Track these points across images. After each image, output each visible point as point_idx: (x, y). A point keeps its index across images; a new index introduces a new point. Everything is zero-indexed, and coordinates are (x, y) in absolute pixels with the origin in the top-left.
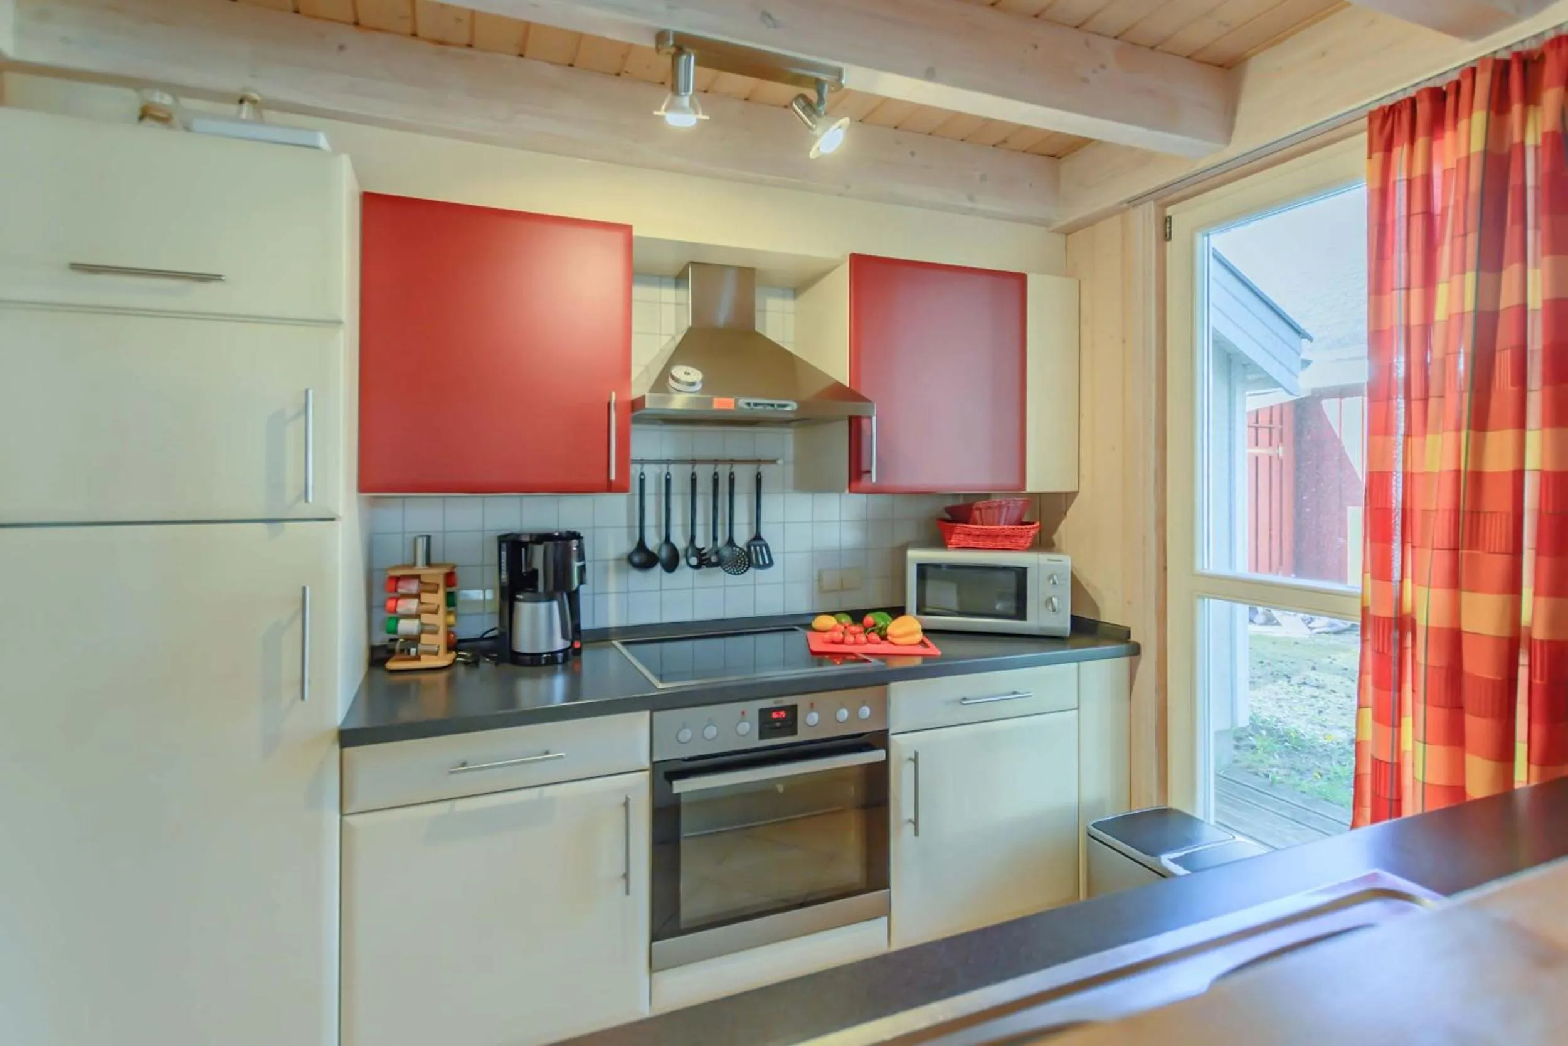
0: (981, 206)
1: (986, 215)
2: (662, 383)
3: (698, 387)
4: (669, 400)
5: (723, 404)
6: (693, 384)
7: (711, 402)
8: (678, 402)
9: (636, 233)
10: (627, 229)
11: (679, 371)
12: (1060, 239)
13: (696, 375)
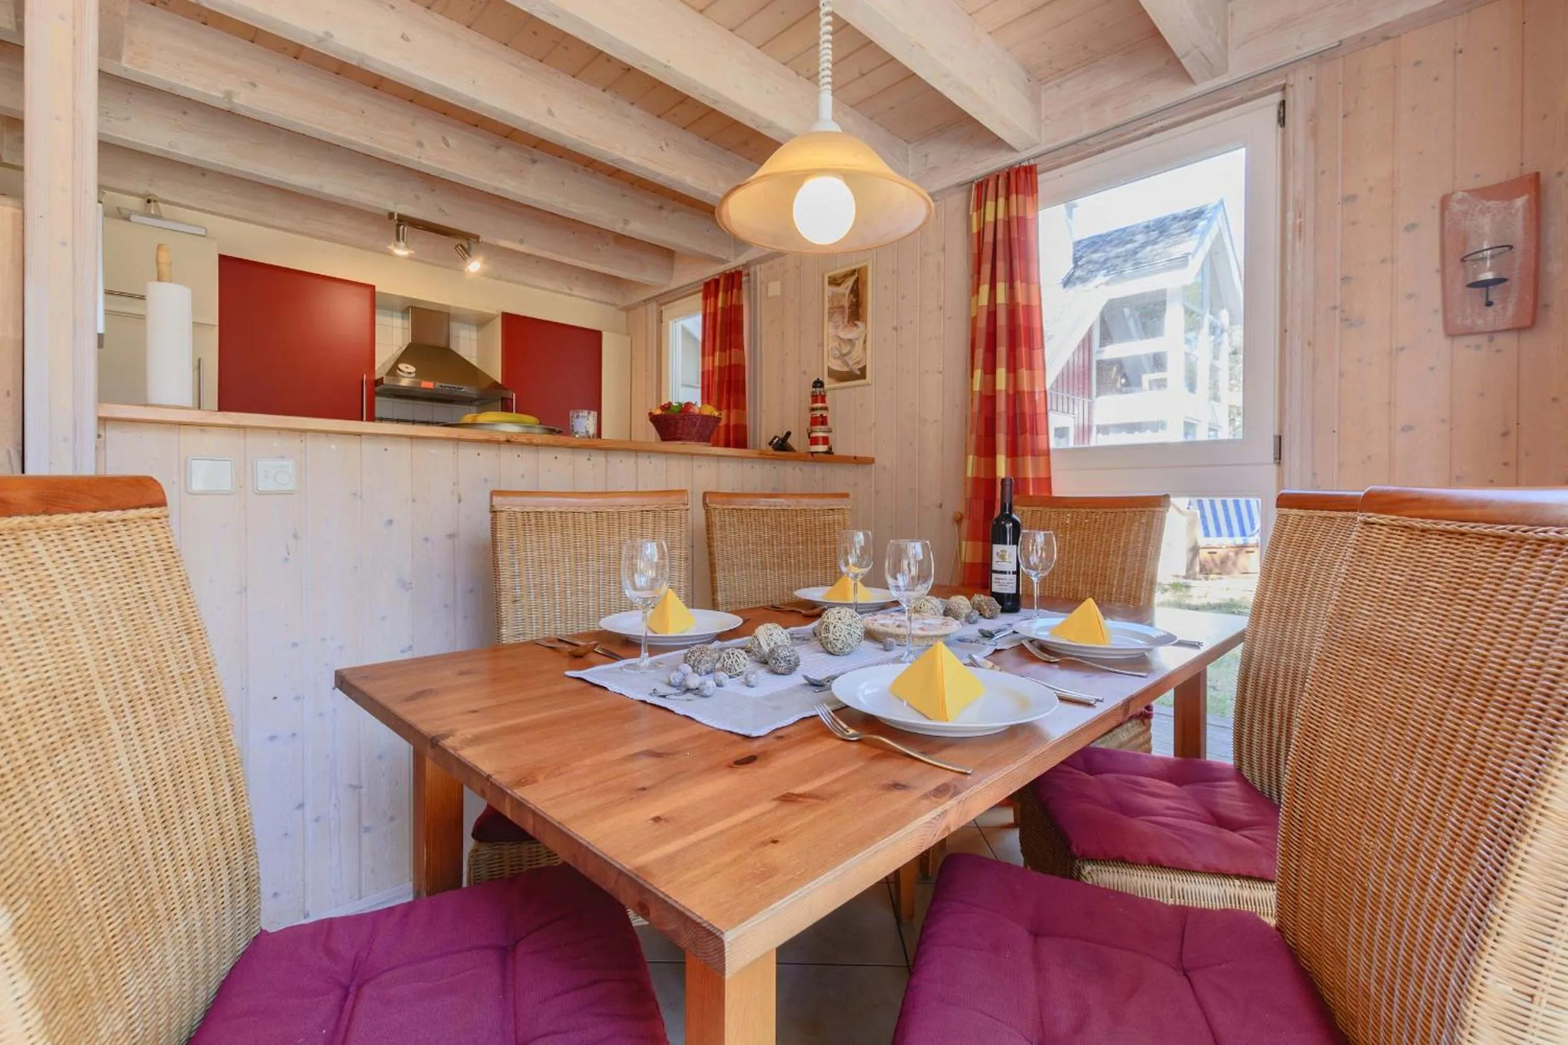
0: (576, 293)
1: (576, 296)
2: (393, 371)
3: (414, 375)
4: (399, 381)
5: (427, 384)
6: (410, 373)
7: (420, 384)
8: (405, 382)
9: (377, 289)
10: (373, 287)
11: (402, 366)
12: (623, 314)
13: (412, 369)
